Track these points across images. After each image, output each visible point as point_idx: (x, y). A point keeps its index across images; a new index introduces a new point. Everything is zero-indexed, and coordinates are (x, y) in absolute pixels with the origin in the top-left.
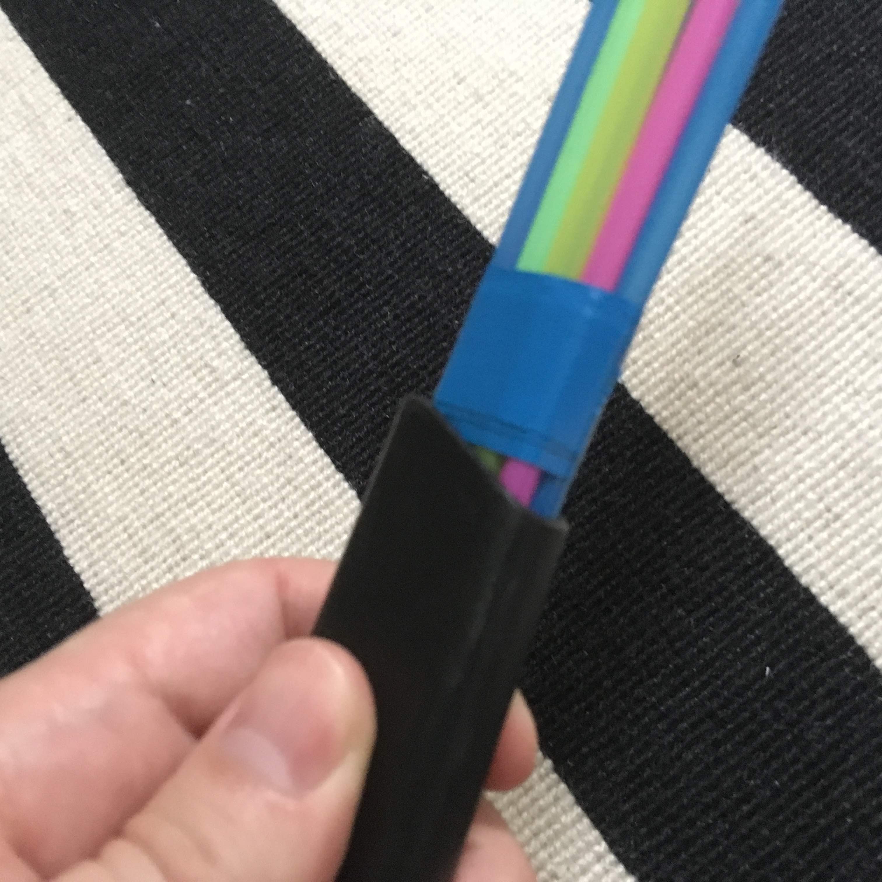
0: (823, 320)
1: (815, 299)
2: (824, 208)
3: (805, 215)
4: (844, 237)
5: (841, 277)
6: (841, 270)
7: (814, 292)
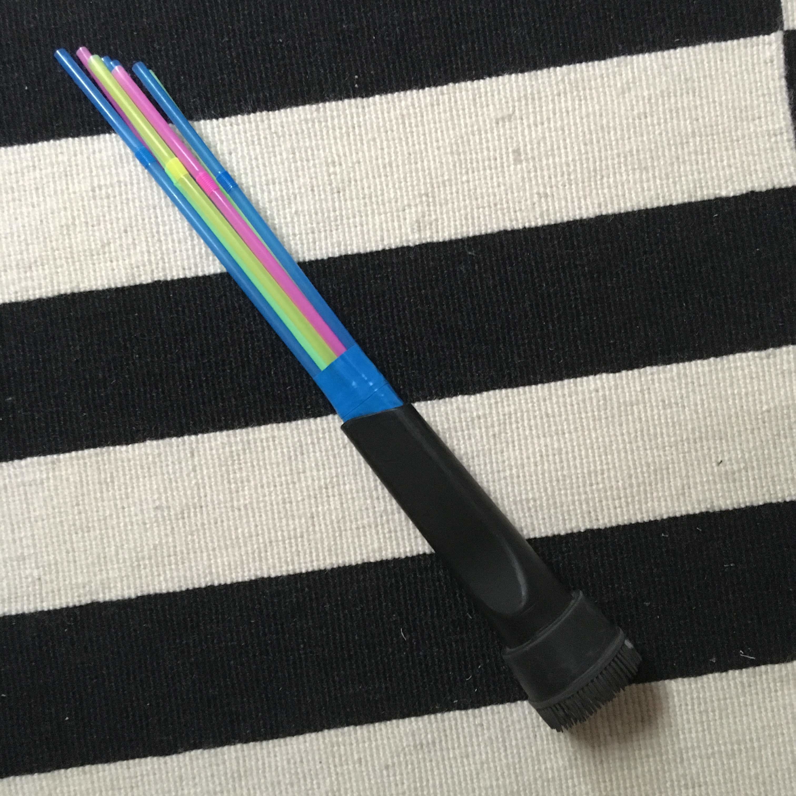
0: (434, 764)
1: (421, 761)
2: (377, 724)
3: (375, 735)
4: (398, 727)
5: (418, 742)
6: (414, 740)
7: (417, 758)
